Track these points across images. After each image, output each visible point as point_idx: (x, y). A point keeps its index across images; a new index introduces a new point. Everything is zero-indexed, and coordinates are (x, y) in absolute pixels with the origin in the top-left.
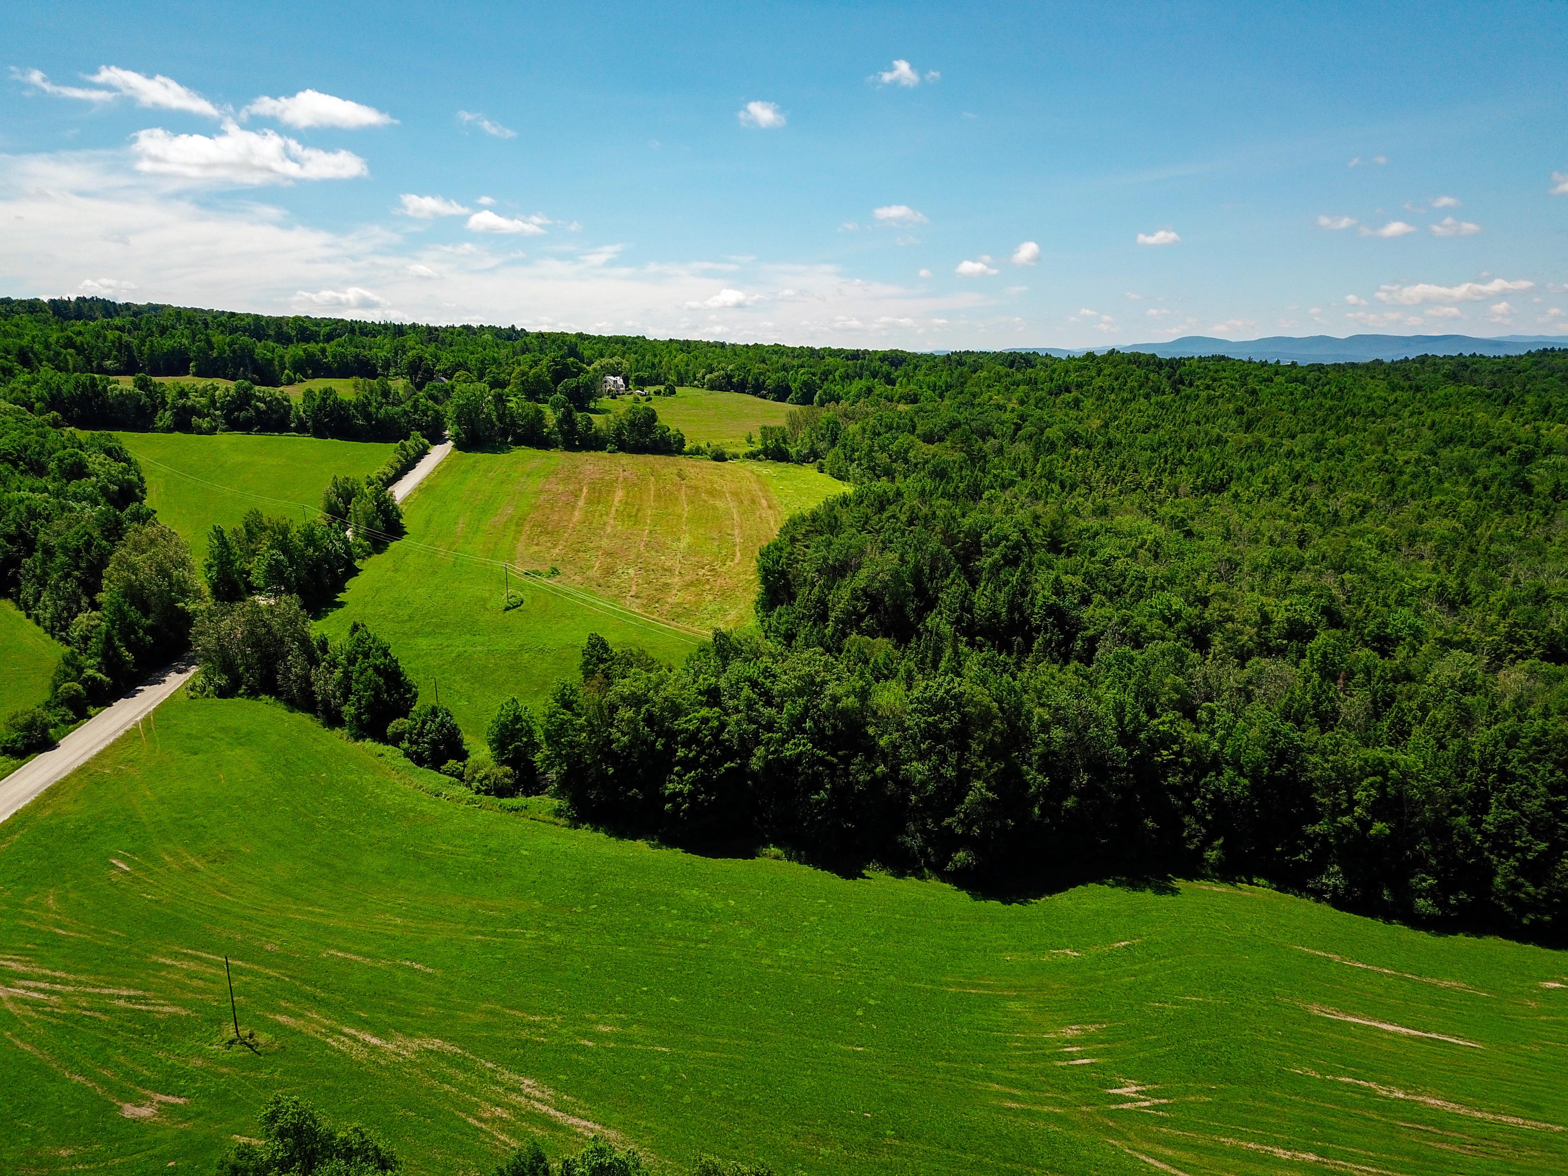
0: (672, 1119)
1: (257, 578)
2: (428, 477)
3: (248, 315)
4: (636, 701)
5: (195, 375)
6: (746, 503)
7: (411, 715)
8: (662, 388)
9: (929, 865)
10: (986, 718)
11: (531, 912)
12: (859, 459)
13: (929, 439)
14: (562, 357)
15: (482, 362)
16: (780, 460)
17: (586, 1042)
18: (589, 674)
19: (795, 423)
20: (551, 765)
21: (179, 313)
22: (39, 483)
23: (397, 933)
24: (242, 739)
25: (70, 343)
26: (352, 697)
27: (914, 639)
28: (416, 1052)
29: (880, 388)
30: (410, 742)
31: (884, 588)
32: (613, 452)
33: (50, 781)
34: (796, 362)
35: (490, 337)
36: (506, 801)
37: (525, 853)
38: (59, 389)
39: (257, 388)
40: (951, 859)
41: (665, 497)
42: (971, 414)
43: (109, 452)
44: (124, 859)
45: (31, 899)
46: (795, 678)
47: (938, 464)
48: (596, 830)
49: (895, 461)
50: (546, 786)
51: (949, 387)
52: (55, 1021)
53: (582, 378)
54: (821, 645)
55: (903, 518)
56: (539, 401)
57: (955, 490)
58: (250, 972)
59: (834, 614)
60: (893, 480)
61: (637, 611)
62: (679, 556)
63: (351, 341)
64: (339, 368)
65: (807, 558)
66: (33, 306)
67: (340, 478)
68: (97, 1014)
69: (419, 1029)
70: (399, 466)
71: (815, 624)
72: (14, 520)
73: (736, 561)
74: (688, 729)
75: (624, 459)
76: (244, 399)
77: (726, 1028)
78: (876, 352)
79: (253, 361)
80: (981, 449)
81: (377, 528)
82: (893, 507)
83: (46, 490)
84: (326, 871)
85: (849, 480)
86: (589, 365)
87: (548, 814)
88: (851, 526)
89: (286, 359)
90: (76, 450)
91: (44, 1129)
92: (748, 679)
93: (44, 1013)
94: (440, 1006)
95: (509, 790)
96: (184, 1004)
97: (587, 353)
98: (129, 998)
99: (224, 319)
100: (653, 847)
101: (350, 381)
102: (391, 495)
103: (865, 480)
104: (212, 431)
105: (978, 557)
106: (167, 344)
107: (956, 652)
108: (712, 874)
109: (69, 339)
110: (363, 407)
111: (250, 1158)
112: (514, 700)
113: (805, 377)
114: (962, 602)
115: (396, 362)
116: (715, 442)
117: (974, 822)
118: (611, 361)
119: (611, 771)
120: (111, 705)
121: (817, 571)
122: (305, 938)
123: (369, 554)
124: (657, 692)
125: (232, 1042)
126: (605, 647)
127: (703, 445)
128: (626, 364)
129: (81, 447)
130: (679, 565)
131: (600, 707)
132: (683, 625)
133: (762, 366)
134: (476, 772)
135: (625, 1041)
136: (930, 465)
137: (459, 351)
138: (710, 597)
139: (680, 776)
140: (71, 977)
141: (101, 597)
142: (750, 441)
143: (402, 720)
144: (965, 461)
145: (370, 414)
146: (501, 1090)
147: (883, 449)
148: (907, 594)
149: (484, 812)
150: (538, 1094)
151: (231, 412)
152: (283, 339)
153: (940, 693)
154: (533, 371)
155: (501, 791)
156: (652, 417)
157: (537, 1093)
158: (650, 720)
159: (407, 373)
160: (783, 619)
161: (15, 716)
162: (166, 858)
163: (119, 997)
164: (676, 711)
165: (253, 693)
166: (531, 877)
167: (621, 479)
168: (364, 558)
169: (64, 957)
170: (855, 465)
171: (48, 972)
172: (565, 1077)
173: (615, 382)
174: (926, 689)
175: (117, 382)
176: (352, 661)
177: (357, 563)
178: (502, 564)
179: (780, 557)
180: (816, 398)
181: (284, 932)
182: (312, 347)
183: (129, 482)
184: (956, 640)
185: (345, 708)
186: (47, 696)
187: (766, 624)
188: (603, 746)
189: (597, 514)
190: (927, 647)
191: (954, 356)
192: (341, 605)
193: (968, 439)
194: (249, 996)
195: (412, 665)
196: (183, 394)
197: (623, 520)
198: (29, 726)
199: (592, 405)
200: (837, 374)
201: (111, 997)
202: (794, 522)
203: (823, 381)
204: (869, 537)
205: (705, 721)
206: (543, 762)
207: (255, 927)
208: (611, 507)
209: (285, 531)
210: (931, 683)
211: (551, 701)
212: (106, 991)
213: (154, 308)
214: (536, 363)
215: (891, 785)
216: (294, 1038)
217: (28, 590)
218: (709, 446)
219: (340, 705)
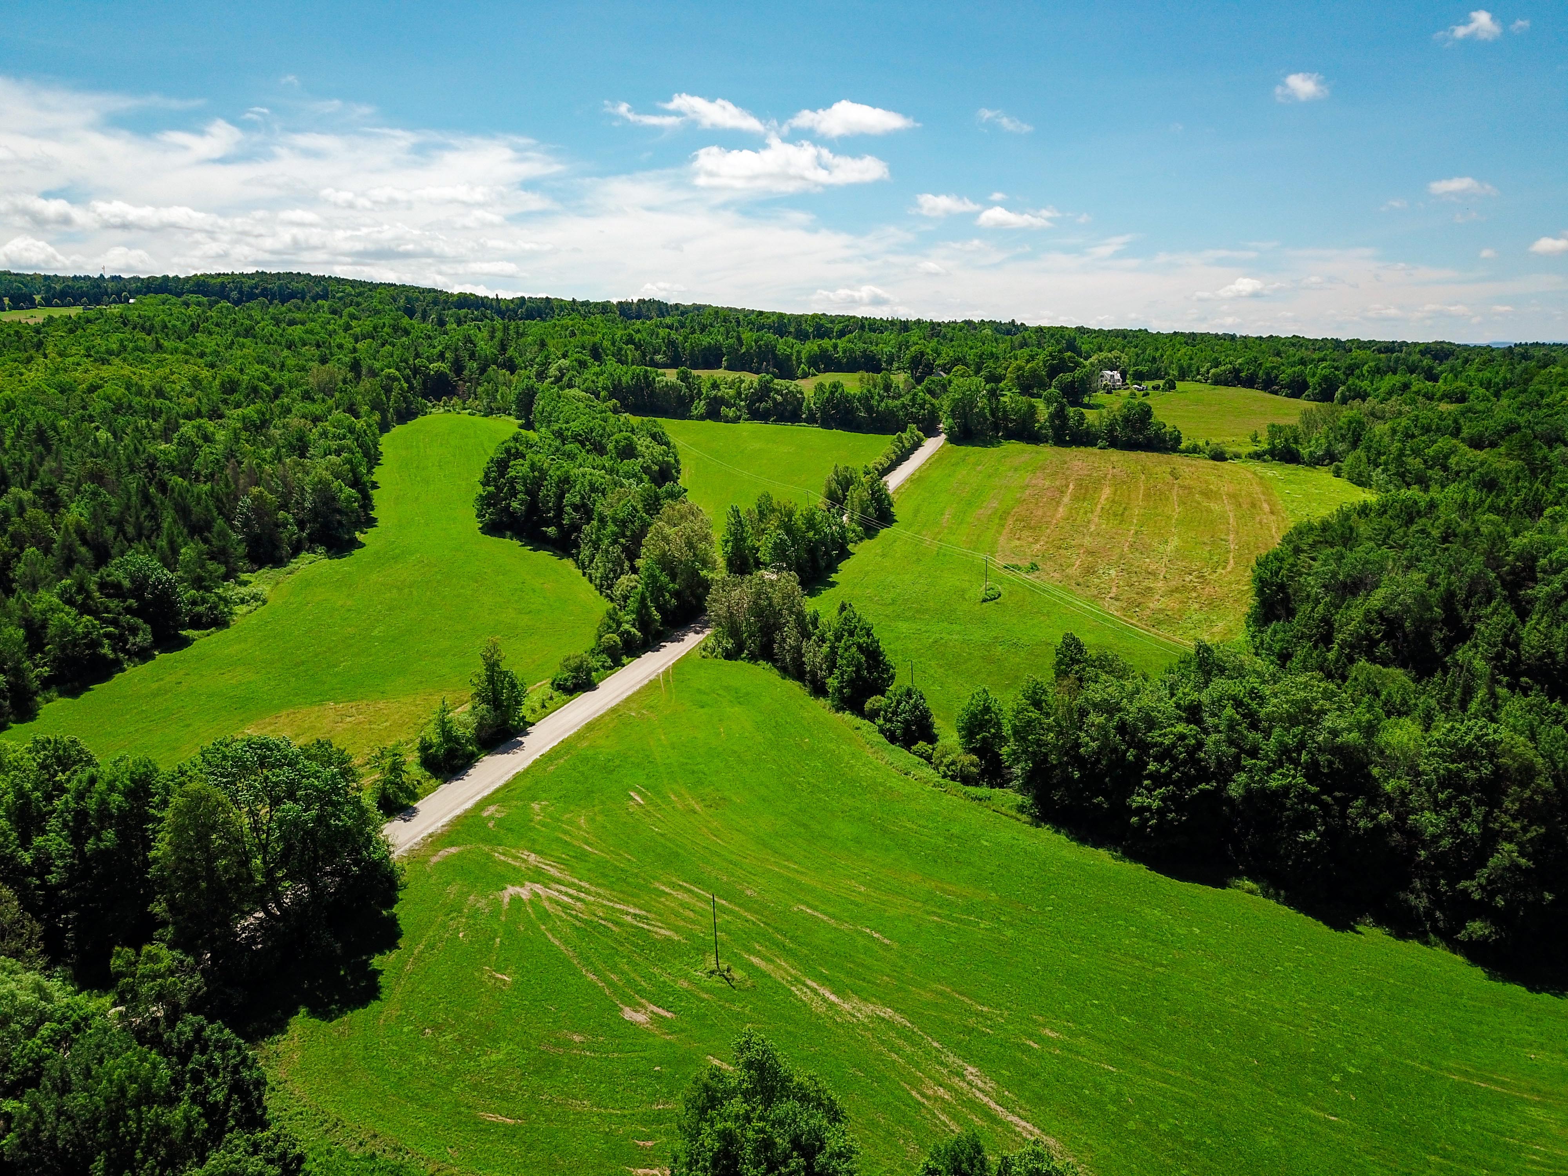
0: (1114, 1142)
1: (764, 555)
2: (920, 468)
3: (774, 313)
4: (1110, 708)
5: (725, 369)
6: (1245, 506)
7: (887, 694)
8: (1161, 383)
9: (1436, 931)
10: (1527, 772)
11: (986, 903)
12: (1386, 463)
13: (1477, 443)
14: (1060, 351)
15: (981, 357)
16: (1288, 462)
17: (1032, 1044)
18: (1061, 674)
19: (1310, 423)
20: (1017, 760)
21: (717, 311)
22: (599, 461)
23: (859, 900)
24: (741, 698)
25: (630, 340)
26: (836, 671)
27: (1439, 674)
28: (869, 1017)
29: (1418, 384)
30: (884, 719)
31: (1406, 612)
32: (1104, 448)
33: (589, 716)
34: (1316, 356)
35: (990, 333)
36: (971, 789)
37: (985, 843)
38: (620, 380)
39: (776, 381)
40: (1465, 928)
41: (1155, 496)
42: (1535, 417)
43: (654, 436)
44: (639, 793)
45: (568, 816)
46: (1287, 702)
47: (1487, 474)
48: (1057, 832)
49: (1431, 468)
50: (1011, 780)
51: (1507, 384)
52: (578, 924)
53: (1077, 373)
54: (1321, 669)
55: (1435, 533)
56: (1032, 396)
57: (1506, 504)
58: (731, 912)
59: (1340, 636)
60: (1426, 489)
61: (1115, 613)
62: (1166, 559)
63: (860, 338)
64: (848, 362)
65: (1312, 572)
66: (605, 308)
67: (841, 467)
68: (610, 925)
69: (874, 995)
70: (894, 458)
71: (1316, 647)
72: (579, 492)
73: (1229, 569)
74: (1162, 743)
75: (1115, 455)
76: (764, 391)
77: (1180, 1061)
78: (1416, 344)
79: (775, 356)
80: (1545, 458)
81: (870, 515)
82: (1424, 520)
83: (604, 467)
84: (803, 831)
85: (1371, 486)
86: (1086, 359)
87: (1011, 808)
88: (1369, 539)
89: (803, 355)
90: (629, 434)
91: (564, 1014)
92: (1234, 698)
93: (571, 915)
94: (894, 977)
95: (974, 778)
96: (677, 930)
97: (1085, 347)
98: (635, 916)
99: (753, 317)
100: (1116, 858)
101: (857, 375)
102: (885, 484)
103: (1391, 487)
104: (736, 420)
105: (1531, 584)
106: (706, 340)
107: (1493, 695)
108: (1177, 896)
109: (630, 335)
110: (866, 400)
111: (721, 1081)
112: (984, 691)
113: (1327, 372)
114: (1506, 636)
115: (899, 357)
116: (1214, 440)
117: (1499, 891)
118: (1110, 355)
119: (1077, 775)
120: (639, 657)
121: (1324, 586)
122: (780, 890)
123: (861, 539)
124: (1131, 702)
125: (712, 972)
126: (1079, 647)
127: (1201, 443)
128: (1124, 358)
129: (633, 431)
130: (1164, 570)
131: (1070, 711)
132: (1164, 632)
133: (1275, 359)
134: (944, 756)
135: (1070, 1051)
136: (1476, 474)
137: (959, 346)
138: (1196, 606)
139: (1150, 790)
140: (593, 889)
141: (639, 563)
142: (1255, 440)
143: (879, 697)
144: (1523, 470)
145: (872, 407)
146: (945, 1072)
147: (1416, 452)
148: (1434, 621)
149: (949, 796)
150: (980, 1084)
151: (752, 403)
152: (802, 336)
153: (1469, 738)
154: (1029, 365)
155: (967, 780)
156: (1147, 412)
157: (979, 1082)
158: (1122, 728)
159: (908, 368)
160: (1279, 637)
161: (568, 659)
162: (672, 797)
163: (628, 914)
164: (1151, 724)
165: (753, 658)
166: (989, 869)
167: (1109, 476)
168: (856, 543)
169: (589, 870)
170: (1379, 470)
171: (576, 881)
172: (1008, 1073)
173: (1112, 376)
174: (1451, 730)
175: (664, 375)
176: (838, 638)
177: (850, 547)
178: (982, 556)
179: (1280, 568)
180: (1338, 395)
181: (763, 881)
182: (827, 343)
183: (668, 463)
184: (1494, 681)
185: (829, 681)
186: (593, 644)
187: (1258, 640)
188: (1071, 748)
189: (1082, 511)
190: (1454, 684)
191: (1518, 349)
192: (833, 585)
193: (1529, 445)
194: (729, 934)
195: (892, 646)
196: (715, 386)
197: (1108, 519)
198: (578, 669)
199: (1086, 400)
200: (1366, 367)
201: (622, 912)
202: (1300, 532)
203: (1348, 376)
204: (1392, 553)
205: (1182, 737)
206: (1009, 755)
207: (739, 872)
208: (1096, 504)
209: (790, 514)
210: (1457, 725)
211: (1020, 697)
212: (618, 906)
213: (698, 308)
214: (1032, 358)
215: (1397, 836)
216: (764, 980)
217: (585, 552)
218: (1207, 444)
219: (825, 677)
